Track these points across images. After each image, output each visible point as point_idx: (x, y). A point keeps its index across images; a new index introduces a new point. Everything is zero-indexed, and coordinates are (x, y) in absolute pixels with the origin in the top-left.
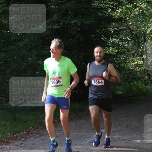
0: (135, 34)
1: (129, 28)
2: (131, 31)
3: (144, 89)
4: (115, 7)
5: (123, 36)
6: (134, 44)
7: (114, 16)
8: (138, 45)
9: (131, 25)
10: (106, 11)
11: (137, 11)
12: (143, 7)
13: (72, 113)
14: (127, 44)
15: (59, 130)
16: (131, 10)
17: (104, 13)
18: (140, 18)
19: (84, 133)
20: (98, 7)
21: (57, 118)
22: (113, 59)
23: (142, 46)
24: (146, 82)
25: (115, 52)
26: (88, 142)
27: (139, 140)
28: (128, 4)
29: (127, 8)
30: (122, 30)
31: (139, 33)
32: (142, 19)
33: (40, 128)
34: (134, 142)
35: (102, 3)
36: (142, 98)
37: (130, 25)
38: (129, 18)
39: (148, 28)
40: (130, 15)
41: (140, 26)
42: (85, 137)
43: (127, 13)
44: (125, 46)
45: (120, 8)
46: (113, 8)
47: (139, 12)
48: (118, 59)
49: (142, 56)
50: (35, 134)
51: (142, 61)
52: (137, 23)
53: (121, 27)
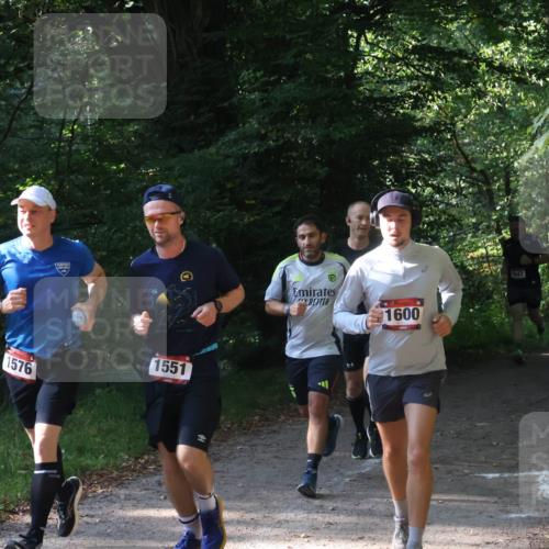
0: (479, 169)
1: (463, 153)
2: (469, 162)
4: (424, 93)
5: (445, 177)
6: (478, 198)
7: (420, 120)
8: (487, 201)
9: (469, 144)
10: (396, 105)
11: (486, 105)
12: (503, 93)
14: (456, 197)
15: (266, 445)
16: (470, 102)
17: (392, 111)
18: (494, 124)
20: (376, 95)
21: (257, 411)
23: (502, 203)
26: (348, 479)
27: (493, 472)
28: (459, 86)
29: (456, 98)
30: (441, 160)
31: (490, 166)
32: (499, 128)
34: (479, 479)
36: (502, 351)
37: (464, 144)
38: (462, 126)
39: (516, 152)
40: (466, 117)
41: (495, 149)
42: (339, 465)
43: (456, 112)
44: (451, 204)
45: (439, 97)
46: (416, 98)
47: (492, 108)
49: (499, 232)
51: (499, 247)
52: (485, 139)
53: (440, 151)
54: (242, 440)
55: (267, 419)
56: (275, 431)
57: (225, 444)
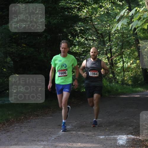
0: (100, 33)
1: (95, 27)
2: (97, 30)
3: (109, 87)
4: (81, 7)
5: (89, 35)
6: (100, 43)
7: (80, 16)
8: (103, 44)
9: (97, 24)
10: (72, 10)
11: (102, 11)
12: (108, 7)
13: (38, 109)
14: (92, 43)
15: (25, 126)
16: (97, 10)
17: (71, 12)
18: (105, 17)
19: (50, 130)
20: (65, 7)
21: (23, 115)
22: (79, 57)
23: (108, 45)
24: (110, 80)
25: (81, 51)
26: (54, 138)
27: (103, 136)
28: (93, 4)
29: (93, 8)
30: (88, 29)
31: (104, 32)
32: (107, 19)
33: (6, 125)
34: (98, 138)
35: (68, 3)
36: (107, 95)
37: (95, 24)
38: (94, 18)
39: (112, 27)
40: (96, 15)
41: (105, 26)
42: (50, 133)
43: (92, 13)
44: (91, 45)
45: (86, 8)
46: (79, 8)
47: (104, 12)
48: (83, 58)
49: (106, 54)
50: (2, 130)
51: (107, 60)
52: (102, 23)
53: (87, 27)
54: (17, 125)
55: (26, 118)
56: (29, 122)
57: (11, 126)
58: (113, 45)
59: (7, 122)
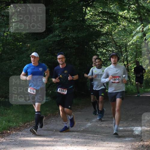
0: (118, 45)
1: (114, 41)
2: (115, 43)
4: (103, 24)
5: (109, 47)
7: (103, 32)
9: (116, 38)
11: (120, 28)
12: (125, 25)
15: (60, 120)
16: (116, 27)
17: (95, 29)
18: (122, 33)
19: (79, 122)
20: (90, 25)
21: (57, 111)
23: (124, 54)
25: (103, 60)
26: (82, 129)
27: (122, 128)
28: (113, 22)
30: (108, 42)
31: (121, 44)
32: (124, 34)
37: (114, 38)
38: (114, 33)
39: (128, 41)
40: (115, 31)
41: (123, 40)
42: (80, 126)
43: (112, 29)
45: (108, 25)
46: (101, 26)
47: (122, 28)
49: (124, 62)
52: (120, 37)
53: (108, 40)
54: (53, 118)
57: (49, 120)
58: (129, 55)
59: (45, 116)
